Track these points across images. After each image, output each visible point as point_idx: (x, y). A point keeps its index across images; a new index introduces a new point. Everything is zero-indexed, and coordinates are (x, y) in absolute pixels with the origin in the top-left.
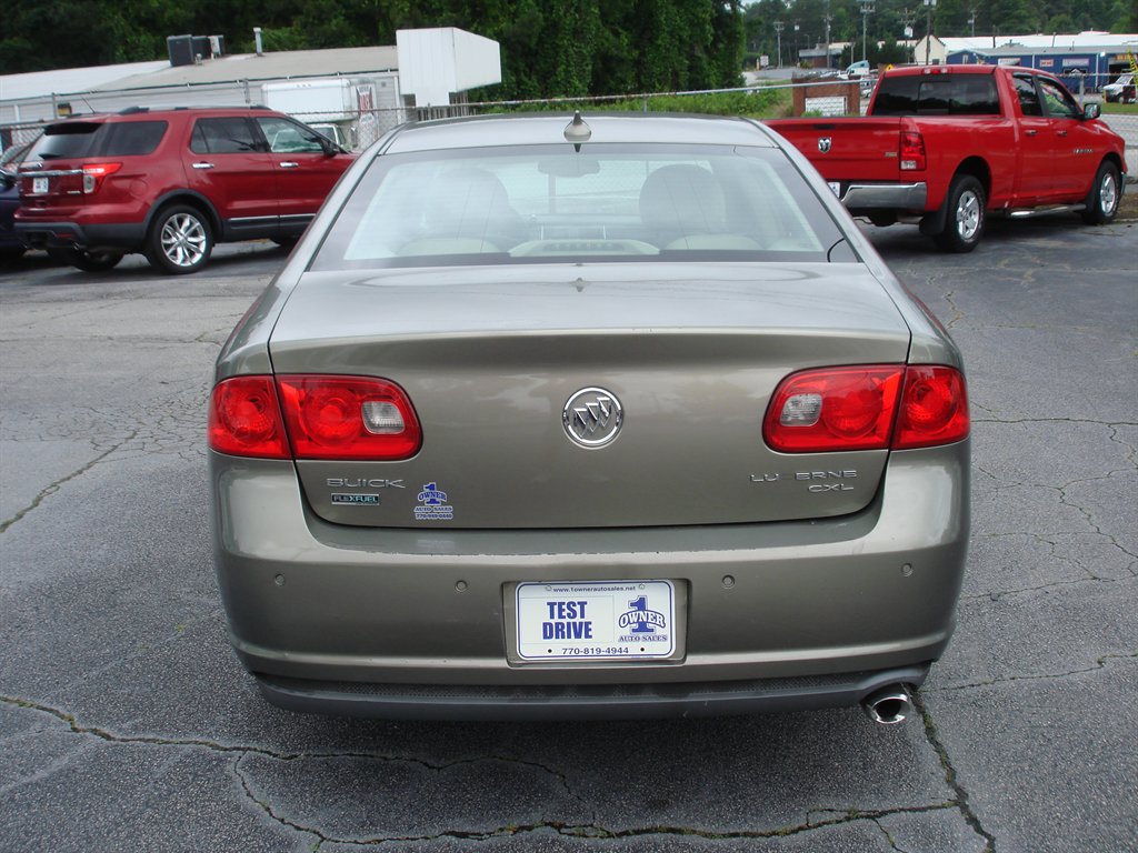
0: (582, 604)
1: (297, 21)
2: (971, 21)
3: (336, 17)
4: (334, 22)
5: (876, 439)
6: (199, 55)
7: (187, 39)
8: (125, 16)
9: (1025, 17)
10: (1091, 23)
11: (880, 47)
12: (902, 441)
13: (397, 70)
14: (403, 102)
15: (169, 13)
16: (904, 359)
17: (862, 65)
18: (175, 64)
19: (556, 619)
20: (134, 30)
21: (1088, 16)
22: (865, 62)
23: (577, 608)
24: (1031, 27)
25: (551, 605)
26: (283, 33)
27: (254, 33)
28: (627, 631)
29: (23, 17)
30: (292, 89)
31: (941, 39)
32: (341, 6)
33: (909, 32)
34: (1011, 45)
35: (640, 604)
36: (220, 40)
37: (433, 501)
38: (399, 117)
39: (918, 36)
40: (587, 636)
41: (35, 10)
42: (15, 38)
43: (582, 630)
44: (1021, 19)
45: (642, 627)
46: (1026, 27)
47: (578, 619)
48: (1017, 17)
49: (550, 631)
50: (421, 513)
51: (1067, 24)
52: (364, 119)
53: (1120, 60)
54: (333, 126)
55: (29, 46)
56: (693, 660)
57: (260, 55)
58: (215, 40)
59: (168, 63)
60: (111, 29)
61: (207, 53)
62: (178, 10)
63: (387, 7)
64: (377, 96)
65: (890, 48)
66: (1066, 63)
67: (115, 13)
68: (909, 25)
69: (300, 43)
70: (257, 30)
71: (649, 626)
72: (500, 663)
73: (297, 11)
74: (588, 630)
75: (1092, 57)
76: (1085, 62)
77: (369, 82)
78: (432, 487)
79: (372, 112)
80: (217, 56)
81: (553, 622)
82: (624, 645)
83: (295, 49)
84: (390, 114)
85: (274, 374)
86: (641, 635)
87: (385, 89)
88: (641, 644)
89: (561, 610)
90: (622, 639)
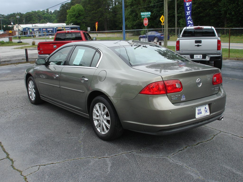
0: (201, 109)
2: (24, 21)
9: (35, 20)
10: (48, 21)
11: (5, 27)
17: (2, 31)
21: (47, 20)
22: (3, 30)
23: (200, 110)
24: (36, 22)
28: (205, 112)
31: (19, 25)
33: (12, 23)
34: (35, 26)
35: (205, 108)
37: (183, 97)
39: (14, 24)
44: (34, 21)
45: (206, 111)
46: (35, 22)
47: (201, 111)
48: (33, 20)
49: (199, 114)
50: (182, 100)
51: (44, 21)
53: (59, 29)
56: (211, 114)
65: (7, 27)
66: (48, 29)
68: (12, 22)
72: (195, 119)
75: (53, 28)
76: (52, 29)
78: (183, 95)
82: (205, 114)
85: (163, 81)
90: (205, 113)
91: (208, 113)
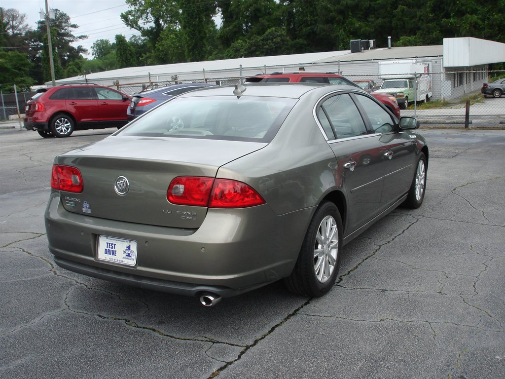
0: (115, 245)
1: (419, 33)
3: (436, 31)
4: (435, 33)
5: (203, 203)
6: (363, 48)
7: (358, 41)
8: (344, 31)
12: (212, 205)
13: (442, 56)
14: (444, 70)
15: (363, 29)
16: (215, 176)
18: (352, 52)
19: (108, 248)
20: (348, 36)
23: (113, 246)
25: (107, 243)
26: (412, 38)
27: (388, 39)
28: (125, 255)
29: (304, 31)
30: (392, 64)
32: (438, 26)
35: (129, 247)
36: (373, 41)
37: (86, 207)
38: (442, 76)
40: (115, 255)
41: (309, 28)
42: (300, 39)
43: (114, 253)
45: (129, 255)
47: (113, 249)
49: (107, 252)
52: (423, 78)
54: (407, 80)
55: (305, 42)
56: (139, 268)
57: (390, 48)
58: (371, 41)
59: (350, 51)
60: (338, 36)
61: (367, 47)
62: (367, 28)
63: (459, 27)
64: (432, 68)
67: (340, 29)
69: (419, 42)
70: (389, 37)
71: (130, 255)
72: (93, 259)
73: (419, 29)
74: (115, 253)
77: (428, 61)
78: (86, 202)
79: (428, 74)
80: (372, 48)
81: (107, 249)
82: (124, 260)
83: (416, 45)
84: (437, 75)
86: (128, 257)
87: (437, 64)
88: (128, 260)
89: (110, 246)
90: (123, 258)
91: (132, 262)
